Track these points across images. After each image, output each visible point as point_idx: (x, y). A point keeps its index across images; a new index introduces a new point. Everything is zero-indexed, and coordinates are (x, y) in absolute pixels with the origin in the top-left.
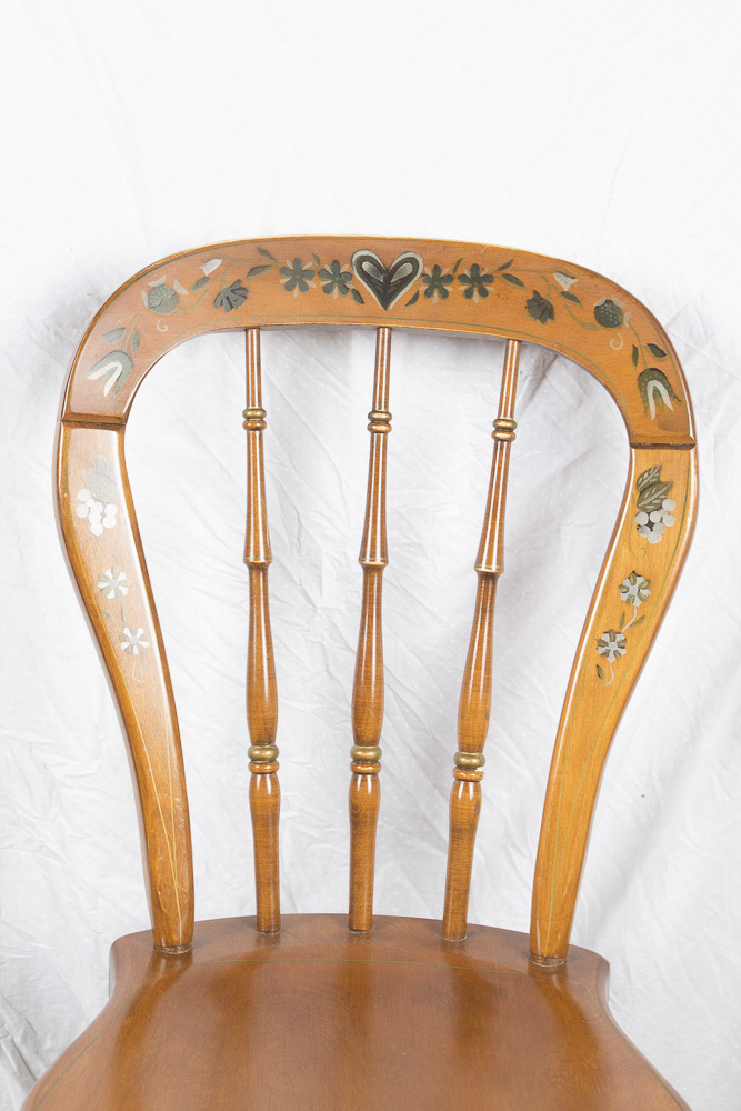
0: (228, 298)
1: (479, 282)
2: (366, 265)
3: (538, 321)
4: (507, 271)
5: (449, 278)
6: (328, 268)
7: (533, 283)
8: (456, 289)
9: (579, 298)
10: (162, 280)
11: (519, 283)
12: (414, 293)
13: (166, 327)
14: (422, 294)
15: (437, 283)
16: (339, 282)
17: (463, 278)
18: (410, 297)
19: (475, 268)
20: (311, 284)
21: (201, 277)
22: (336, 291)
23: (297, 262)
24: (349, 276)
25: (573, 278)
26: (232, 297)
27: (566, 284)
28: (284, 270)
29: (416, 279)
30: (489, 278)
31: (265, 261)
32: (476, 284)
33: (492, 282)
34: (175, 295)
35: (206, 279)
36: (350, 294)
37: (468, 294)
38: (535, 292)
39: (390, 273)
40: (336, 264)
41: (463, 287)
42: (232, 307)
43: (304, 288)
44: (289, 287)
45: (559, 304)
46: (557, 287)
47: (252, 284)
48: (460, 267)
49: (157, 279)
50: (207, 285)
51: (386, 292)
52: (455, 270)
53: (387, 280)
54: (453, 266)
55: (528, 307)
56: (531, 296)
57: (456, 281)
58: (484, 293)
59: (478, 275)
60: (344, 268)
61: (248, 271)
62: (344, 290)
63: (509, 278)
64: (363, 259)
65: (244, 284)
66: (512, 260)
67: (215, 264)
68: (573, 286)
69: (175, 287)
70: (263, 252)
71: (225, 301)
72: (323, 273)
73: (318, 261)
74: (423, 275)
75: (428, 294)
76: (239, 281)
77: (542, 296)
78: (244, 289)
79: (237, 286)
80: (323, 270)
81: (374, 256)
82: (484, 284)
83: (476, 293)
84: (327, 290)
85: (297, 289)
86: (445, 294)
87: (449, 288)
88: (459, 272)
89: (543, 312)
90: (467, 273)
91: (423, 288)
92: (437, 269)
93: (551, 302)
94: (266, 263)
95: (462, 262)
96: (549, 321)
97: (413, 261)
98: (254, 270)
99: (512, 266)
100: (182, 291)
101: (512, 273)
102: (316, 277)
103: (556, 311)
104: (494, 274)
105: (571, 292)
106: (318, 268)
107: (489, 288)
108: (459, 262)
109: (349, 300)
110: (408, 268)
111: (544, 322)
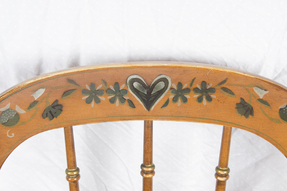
0: (50, 112)
1: (206, 92)
2: (135, 84)
3: (243, 116)
4: (224, 85)
5: (188, 90)
6: (112, 88)
7: (240, 93)
8: (192, 97)
9: (270, 103)
10: (8, 106)
11: (231, 93)
12: (166, 100)
13: (13, 134)
14: (171, 100)
15: (180, 93)
16: (119, 96)
17: (196, 90)
18: (163, 103)
19: (204, 83)
20: (102, 98)
21: (33, 101)
22: (117, 101)
23: (92, 85)
24: (125, 91)
25: (265, 90)
26: (53, 111)
27: (261, 94)
28: (85, 92)
29: (167, 91)
30: (212, 90)
31: (72, 86)
32: (204, 93)
33: (214, 92)
34: (17, 115)
35: (35, 102)
36: (126, 103)
37: (200, 100)
38: (242, 99)
39: (150, 88)
40: (117, 85)
41: (196, 96)
42: (53, 117)
43: (98, 101)
44: (88, 101)
45: (257, 107)
46: (255, 96)
47: (66, 102)
48: (194, 83)
49: (5, 106)
50: (37, 106)
51: (149, 102)
52: (191, 85)
53: (149, 93)
54: (190, 83)
55: (237, 108)
56: (239, 101)
57: (192, 92)
58: (209, 99)
59: (205, 87)
60: (122, 87)
61: (62, 94)
62: (123, 100)
63: (225, 90)
64: (134, 80)
65: (60, 102)
66: (227, 79)
67: (41, 92)
68: (265, 95)
69: (17, 109)
70: (70, 81)
71: (49, 114)
72: (109, 91)
73: (105, 83)
74: (171, 88)
75: (175, 100)
76: (57, 101)
77: (246, 101)
78: (60, 105)
79: (56, 104)
80: (109, 89)
81: (140, 78)
82: (209, 93)
83: (204, 100)
84: (112, 101)
85: (93, 102)
86: (185, 100)
87: (188, 96)
88: (194, 86)
89: (246, 112)
90: (199, 87)
91: (172, 97)
92: (180, 85)
93: (252, 104)
94: (73, 88)
95: (195, 80)
96: (250, 116)
97: (165, 80)
98: (66, 93)
99: (227, 83)
100: (21, 111)
101: (227, 87)
102: (105, 93)
103: (255, 110)
104: (216, 88)
105: (265, 99)
106: (106, 88)
107: (213, 96)
108: (193, 80)
109: (126, 107)
110: (162, 85)
111: (247, 117)
